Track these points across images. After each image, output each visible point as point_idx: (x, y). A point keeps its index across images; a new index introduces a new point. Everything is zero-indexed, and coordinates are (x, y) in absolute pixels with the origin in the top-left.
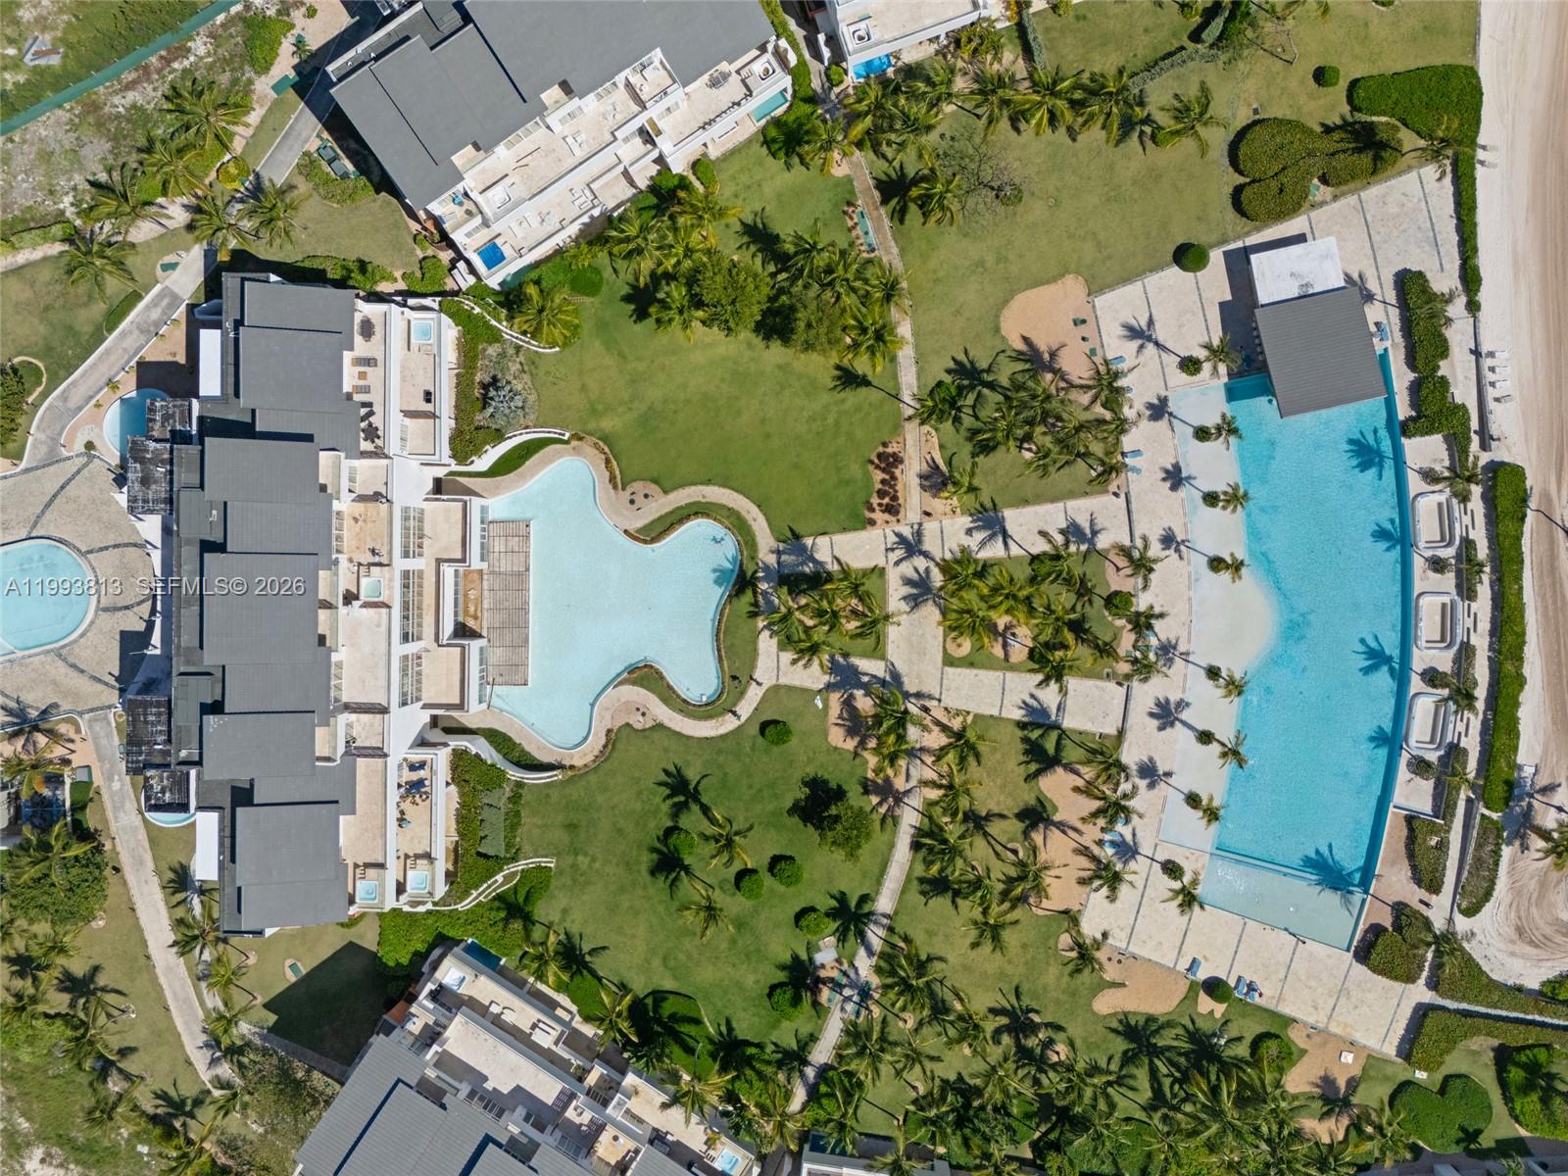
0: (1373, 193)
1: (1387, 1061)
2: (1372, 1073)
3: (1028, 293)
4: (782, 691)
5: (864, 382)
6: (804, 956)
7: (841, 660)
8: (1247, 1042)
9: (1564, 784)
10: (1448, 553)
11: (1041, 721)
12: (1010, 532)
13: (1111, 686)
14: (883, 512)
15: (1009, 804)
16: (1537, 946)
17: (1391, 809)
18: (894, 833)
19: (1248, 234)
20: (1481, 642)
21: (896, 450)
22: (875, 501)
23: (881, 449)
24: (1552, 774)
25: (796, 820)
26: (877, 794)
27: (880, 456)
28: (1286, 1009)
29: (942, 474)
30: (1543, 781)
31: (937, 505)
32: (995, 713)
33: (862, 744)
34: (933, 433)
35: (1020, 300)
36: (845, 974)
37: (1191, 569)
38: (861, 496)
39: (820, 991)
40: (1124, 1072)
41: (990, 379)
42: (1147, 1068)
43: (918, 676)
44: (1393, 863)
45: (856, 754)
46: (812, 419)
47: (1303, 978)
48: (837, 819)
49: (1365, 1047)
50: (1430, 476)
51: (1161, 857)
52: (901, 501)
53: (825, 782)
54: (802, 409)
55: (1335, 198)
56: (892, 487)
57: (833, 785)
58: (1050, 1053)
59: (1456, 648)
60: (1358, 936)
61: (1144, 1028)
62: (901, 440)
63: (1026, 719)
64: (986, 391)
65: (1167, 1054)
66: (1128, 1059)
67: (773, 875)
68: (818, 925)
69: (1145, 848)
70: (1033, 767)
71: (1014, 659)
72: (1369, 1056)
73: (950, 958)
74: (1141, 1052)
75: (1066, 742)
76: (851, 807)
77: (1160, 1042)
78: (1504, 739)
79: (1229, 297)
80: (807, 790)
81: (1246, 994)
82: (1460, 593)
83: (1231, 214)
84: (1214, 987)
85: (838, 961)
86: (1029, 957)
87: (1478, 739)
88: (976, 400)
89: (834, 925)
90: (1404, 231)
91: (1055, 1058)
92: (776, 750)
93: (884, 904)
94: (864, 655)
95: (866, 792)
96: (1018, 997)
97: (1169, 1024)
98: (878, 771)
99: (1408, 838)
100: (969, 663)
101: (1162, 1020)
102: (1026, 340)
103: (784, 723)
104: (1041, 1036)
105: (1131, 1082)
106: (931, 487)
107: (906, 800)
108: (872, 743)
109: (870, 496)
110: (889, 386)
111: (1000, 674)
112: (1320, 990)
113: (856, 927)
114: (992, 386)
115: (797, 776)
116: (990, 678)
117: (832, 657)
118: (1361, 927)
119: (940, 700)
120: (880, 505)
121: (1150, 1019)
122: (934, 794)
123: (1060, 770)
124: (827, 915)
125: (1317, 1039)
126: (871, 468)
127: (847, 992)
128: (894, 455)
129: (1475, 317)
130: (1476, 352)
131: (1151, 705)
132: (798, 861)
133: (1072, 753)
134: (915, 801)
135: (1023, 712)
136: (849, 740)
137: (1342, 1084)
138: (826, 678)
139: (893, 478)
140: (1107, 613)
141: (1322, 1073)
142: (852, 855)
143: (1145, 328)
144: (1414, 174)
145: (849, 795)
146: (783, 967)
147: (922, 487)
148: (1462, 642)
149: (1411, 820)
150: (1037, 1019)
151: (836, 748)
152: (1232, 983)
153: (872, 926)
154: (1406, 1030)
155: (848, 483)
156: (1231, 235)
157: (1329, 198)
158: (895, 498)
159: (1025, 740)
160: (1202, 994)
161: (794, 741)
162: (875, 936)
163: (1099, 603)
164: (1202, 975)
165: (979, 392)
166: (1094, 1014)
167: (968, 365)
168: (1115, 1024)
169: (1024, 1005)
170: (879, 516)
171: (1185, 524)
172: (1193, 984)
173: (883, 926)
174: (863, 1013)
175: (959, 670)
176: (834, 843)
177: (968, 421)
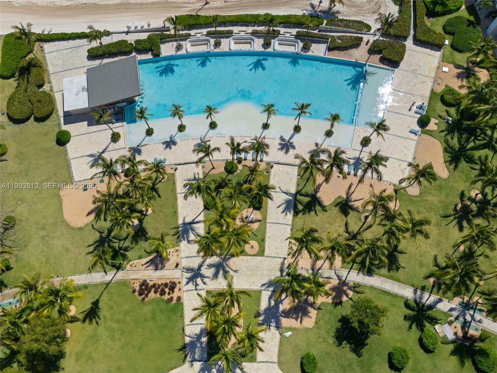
0: (51, 69)
1: (443, 55)
2: (451, 60)
3: (64, 213)
4: (282, 359)
5: (96, 304)
6: (451, 347)
7: (261, 318)
8: (448, 109)
9: (310, 2)
10: (212, 41)
11: (292, 205)
12: (191, 220)
13: (273, 171)
14: (173, 292)
15: (341, 219)
16: (380, 7)
17: (326, 56)
18: (365, 286)
19: (58, 115)
20: (250, 29)
21: (138, 284)
22: (166, 297)
23: (137, 293)
24: (307, 5)
25: (364, 351)
26: (342, 296)
27: (140, 294)
28: (428, 93)
29: (155, 257)
30: (310, 8)
31: (173, 260)
32: (290, 227)
33: (312, 305)
34: (131, 263)
35: (67, 217)
36: (457, 318)
37: (215, 137)
38: (163, 306)
39: (472, 336)
40: (479, 162)
41: (106, 232)
42: (473, 152)
43: (270, 270)
44: (351, 55)
45: (319, 309)
46: (112, 338)
47: (411, 87)
48: (360, 322)
49: (439, 63)
50: (179, 48)
51: (360, 147)
52: (168, 281)
53: (338, 330)
54: (105, 344)
55: (50, 82)
56: (159, 286)
57: (339, 325)
58: (477, 199)
59: (253, 37)
60: (387, 67)
61: (452, 153)
62: (133, 281)
63: (292, 212)
64: (113, 234)
65: (463, 143)
66: (470, 160)
67: (402, 369)
68: (431, 337)
69: (357, 154)
70: (318, 208)
71: (260, 218)
72: (442, 61)
73: (433, 253)
74: (465, 155)
75: (303, 192)
76: (352, 312)
77: (457, 146)
78: (292, 19)
79: (86, 122)
80: (344, 342)
81: (423, 110)
82: (230, 37)
83: (48, 122)
84: (423, 122)
85: (450, 323)
86: (424, 210)
87: (293, 29)
88: (117, 239)
89: (427, 325)
90: (70, 58)
91: (480, 196)
92: (320, 365)
93: (408, 293)
94: (258, 303)
95: (341, 303)
96: (450, 216)
97: (446, 142)
98: (327, 294)
99: (338, 50)
100: (262, 242)
101: (445, 145)
102: (89, 214)
103: (302, 358)
104: (469, 204)
105: (483, 158)
106: (162, 264)
107: (344, 279)
108: (311, 299)
109: (163, 300)
110: (101, 289)
111: (268, 225)
112: (415, 81)
113: (426, 311)
114: (110, 231)
115: (335, 349)
116: (270, 230)
117: (259, 324)
118: (382, 66)
119: (285, 259)
120: (169, 294)
121: (446, 150)
122: (338, 260)
123: (318, 195)
124: (422, 331)
125: (439, 81)
126: (147, 300)
127: (468, 318)
128: (141, 286)
129: (112, 33)
130: (127, 33)
131: (282, 153)
132: (390, 350)
133: (309, 189)
134: (344, 273)
135: (288, 213)
136: (310, 315)
137: (459, 71)
138: (272, 328)
139: (154, 285)
140: (236, 173)
141: (456, 78)
142: (383, 312)
143: (94, 158)
144: (47, 55)
145: (344, 314)
146: (462, 363)
147: (162, 269)
148: (251, 35)
149: (330, 49)
150: (460, 206)
151: (316, 323)
152: (419, 116)
153: (424, 301)
154: (427, 48)
155: (154, 314)
156: (57, 122)
157: (49, 85)
158: (166, 285)
159: (304, 212)
160: (428, 128)
161: (314, 352)
162: (428, 299)
163: (230, 177)
164: (417, 128)
165: (112, 237)
166: (449, 177)
167: (97, 244)
168: (452, 166)
169: (452, 213)
170: (175, 295)
171: (193, 139)
172: (422, 132)
173: (422, 294)
174: (479, 307)
175: (266, 247)
176: (377, 325)
177: (127, 243)
